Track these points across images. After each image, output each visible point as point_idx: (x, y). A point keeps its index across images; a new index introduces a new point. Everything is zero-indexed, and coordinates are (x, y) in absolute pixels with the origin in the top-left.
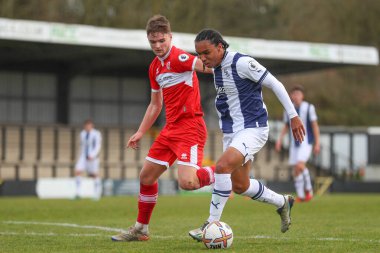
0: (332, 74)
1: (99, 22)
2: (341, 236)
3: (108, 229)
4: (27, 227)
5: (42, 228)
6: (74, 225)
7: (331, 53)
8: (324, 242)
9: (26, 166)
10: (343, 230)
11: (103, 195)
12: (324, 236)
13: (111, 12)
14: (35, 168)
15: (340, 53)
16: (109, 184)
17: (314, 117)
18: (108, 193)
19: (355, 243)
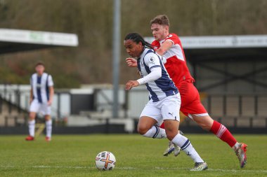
0: (46, 52)
2: (50, 164)
7: (45, 38)
8: (38, 169)
10: (51, 160)
12: (37, 165)
15: (51, 38)
17: (51, 84)
19: (59, 169)
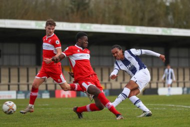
1: (180, 27)
3: (186, 107)
4: (155, 106)
5: (161, 107)
6: (173, 105)
9: (153, 83)
11: (183, 93)
13: (185, 23)
14: (157, 83)
16: (185, 89)
18: (185, 93)
